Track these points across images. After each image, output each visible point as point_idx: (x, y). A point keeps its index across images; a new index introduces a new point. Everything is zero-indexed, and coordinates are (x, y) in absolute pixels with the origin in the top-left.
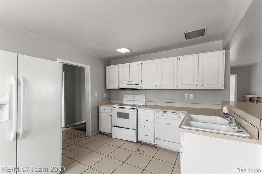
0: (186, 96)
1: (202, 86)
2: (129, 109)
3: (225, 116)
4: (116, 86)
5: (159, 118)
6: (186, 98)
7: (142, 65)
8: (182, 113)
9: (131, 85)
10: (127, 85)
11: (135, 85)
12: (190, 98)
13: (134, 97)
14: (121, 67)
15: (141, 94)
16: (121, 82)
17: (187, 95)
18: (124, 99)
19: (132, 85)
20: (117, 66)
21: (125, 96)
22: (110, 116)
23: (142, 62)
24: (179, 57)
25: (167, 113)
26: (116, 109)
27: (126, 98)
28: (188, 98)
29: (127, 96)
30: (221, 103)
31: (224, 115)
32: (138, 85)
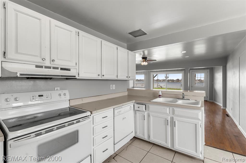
0: (111, 87)
6: (111, 89)
9: (49, 68)
10: (37, 66)
11: (62, 69)
13: (42, 96)
15: (56, 88)
17: (112, 85)
19: (54, 68)
28: (112, 89)
32: (68, 70)
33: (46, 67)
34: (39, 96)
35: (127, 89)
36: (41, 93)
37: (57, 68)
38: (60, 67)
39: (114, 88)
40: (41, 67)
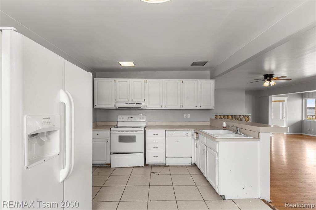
0: (184, 116)
1: (201, 106)
2: (136, 131)
3: (225, 128)
4: (110, 105)
5: (169, 137)
7: (145, 82)
8: (190, 130)
10: (126, 103)
11: (137, 104)
12: (188, 117)
13: (132, 118)
14: (117, 82)
15: (140, 114)
16: (118, 100)
17: (186, 114)
18: (119, 120)
19: (133, 104)
20: (112, 80)
21: (119, 117)
22: (107, 141)
23: (145, 79)
24: (183, 80)
25: (176, 131)
26: (117, 132)
27: (121, 119)
28: (186, 117)
29: (123, 116)
30: (209, 120)
31: (223, 128)
32: (140, 104)
33: (130, 103)
34: (131, 118)
35: (210, 119)
36: (132, 116)
37: (135, 104)
38: (136, 103)
39: (189, 117)
40: (128, 104)
